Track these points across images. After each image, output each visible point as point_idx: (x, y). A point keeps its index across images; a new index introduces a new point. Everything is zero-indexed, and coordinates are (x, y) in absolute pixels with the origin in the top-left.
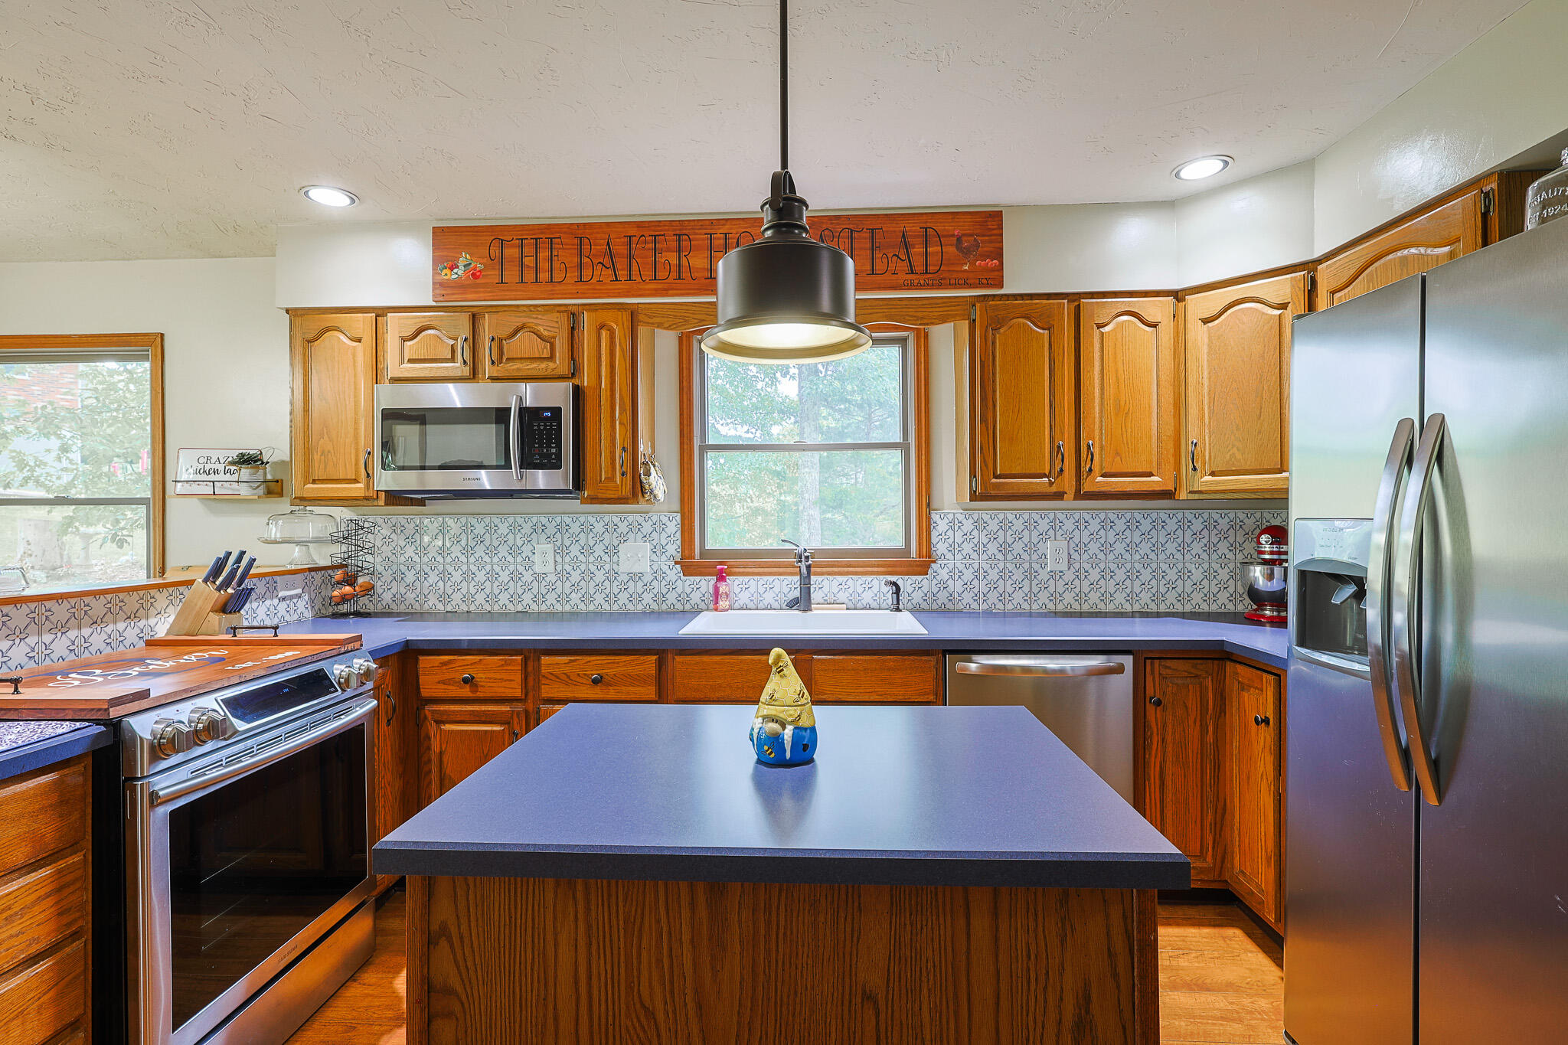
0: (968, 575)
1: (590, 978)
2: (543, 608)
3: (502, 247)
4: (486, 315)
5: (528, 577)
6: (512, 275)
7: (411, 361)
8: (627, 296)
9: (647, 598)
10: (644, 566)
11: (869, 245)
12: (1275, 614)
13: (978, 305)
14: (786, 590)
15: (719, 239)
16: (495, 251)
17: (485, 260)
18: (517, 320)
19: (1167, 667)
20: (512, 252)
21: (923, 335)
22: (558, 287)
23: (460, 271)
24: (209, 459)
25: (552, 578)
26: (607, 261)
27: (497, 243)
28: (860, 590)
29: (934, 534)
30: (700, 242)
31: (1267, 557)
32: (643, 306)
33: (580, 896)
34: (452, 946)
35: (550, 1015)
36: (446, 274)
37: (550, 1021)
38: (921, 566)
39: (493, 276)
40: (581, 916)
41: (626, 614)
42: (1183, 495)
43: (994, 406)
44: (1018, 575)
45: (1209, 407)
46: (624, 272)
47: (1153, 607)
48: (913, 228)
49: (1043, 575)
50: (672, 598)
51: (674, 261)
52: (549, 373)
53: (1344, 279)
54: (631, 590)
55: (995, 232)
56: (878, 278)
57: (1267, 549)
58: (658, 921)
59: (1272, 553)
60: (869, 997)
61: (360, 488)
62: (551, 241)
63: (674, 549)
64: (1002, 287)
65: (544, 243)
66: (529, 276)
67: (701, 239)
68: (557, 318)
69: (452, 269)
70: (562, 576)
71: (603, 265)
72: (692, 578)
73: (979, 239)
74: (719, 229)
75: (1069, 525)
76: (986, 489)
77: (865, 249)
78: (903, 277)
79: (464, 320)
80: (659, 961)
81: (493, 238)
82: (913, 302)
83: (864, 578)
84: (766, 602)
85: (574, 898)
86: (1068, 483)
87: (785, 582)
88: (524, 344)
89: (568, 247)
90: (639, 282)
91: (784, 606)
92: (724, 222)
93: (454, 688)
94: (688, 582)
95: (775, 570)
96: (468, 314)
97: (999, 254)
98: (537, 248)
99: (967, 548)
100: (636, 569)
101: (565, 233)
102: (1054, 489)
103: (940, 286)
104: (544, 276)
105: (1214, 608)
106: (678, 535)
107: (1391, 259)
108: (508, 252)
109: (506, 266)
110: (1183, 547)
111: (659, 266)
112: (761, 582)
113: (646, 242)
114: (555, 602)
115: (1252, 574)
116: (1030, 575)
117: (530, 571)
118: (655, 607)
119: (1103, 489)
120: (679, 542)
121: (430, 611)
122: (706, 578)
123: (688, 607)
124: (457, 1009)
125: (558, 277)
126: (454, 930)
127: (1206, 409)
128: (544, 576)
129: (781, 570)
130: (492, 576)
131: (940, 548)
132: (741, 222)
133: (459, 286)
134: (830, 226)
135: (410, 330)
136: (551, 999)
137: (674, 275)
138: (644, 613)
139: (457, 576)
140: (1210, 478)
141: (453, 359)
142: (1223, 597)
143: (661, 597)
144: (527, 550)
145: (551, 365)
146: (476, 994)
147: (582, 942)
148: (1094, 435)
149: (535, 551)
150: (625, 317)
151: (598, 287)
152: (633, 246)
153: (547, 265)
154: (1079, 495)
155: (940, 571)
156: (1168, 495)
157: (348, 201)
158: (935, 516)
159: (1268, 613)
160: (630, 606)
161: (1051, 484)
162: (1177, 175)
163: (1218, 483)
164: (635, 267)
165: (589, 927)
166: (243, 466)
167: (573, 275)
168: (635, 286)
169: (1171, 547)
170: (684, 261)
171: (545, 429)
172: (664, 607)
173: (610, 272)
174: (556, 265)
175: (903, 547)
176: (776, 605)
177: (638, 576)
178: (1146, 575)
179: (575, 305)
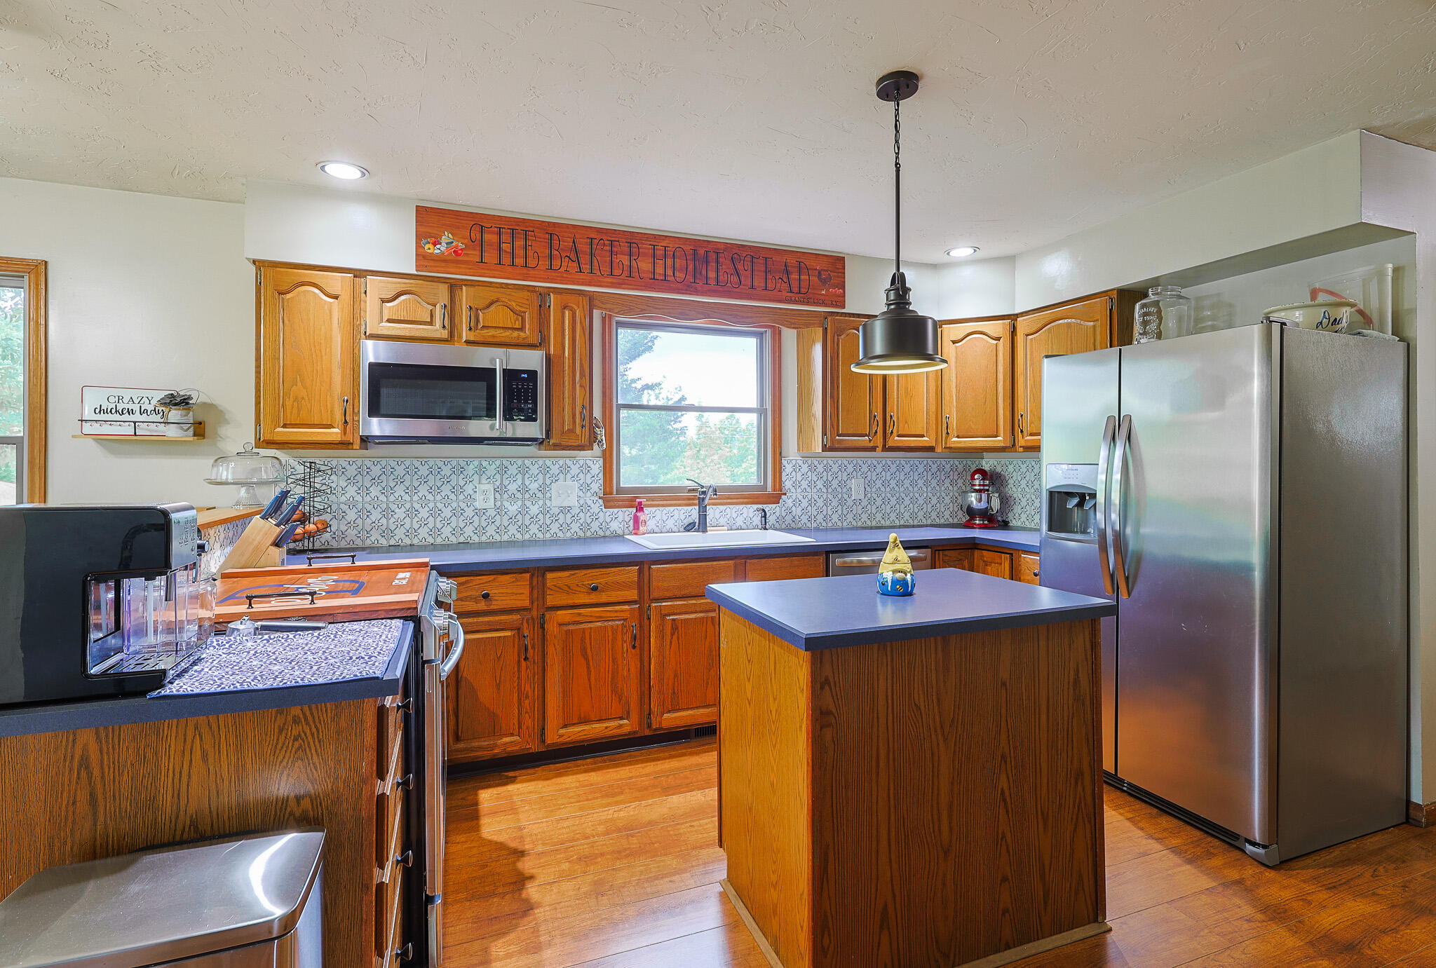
0: (805, 503)
1: (893, 695)
2: (484, 539)
3: (482, 232)
4: (464, 288)
5: (469, 512)
6: (491, 257)
7: (389, 321)
8: (590, 285)
9: (575, 527)
10: (572, 501)
11: (763, 269)
12: (981, 522)
13: (829, 318)
14: (683, 517)
15: (660, 250)
16: (476, 235)
17: (466, 241)
18: (491, 294)
19: (946, 555)
20: (490, 237)
21: (777, 332)
22: (532, 272)
23: (443, 247)
24: (120, 399)
25: (492, 513)
26: (573, 256)
27: (478, 228)
28: (734, 515)
29: (784, 474)
30: (647, 251)
31: (977, 488)
32: (597, 294)
33: (889, 654)
34: (831, 689)
35: (875, 715)
36: (429, 249)
37: (875, 720)
38: (776, 497)
39: (474, 256)
40: (889, 663)
41: (556, 541)
42: (939, 450)
43: (838, 387)
44: (835, 503)
45: (956, 395)
46: (586, 266)
47: (911, 522)
48: (792, 261)
49: (850, 503)
50: (595, 526)
51: (626, 263)
52: (520, 341)
53: (1034, 330)
54: (561, 521)
55: (840, 271)
56: (770, 293)
57: (977, 483)
58: (922, 661)
59: (980, 485)
60: (1004, 684)
61: (337, 433)
62: (526, 233)
63: (597, 486)
64: (844, 308)
65: (519, 233)
66: (506, 260)
67: (646, 247)
68: (528, 296)
69: (435, 244)
70: (499, 510)
71: (570, 258)
72: (611, 510)
73: (832, 274)
74: (660, 242)
75: (865, 468)
76: (833, 444)
77: (761, 271)
78: (785, 294)
79: (443, 290)
80: (922, 681)
81: (473, 223)
82: (789, 312)
83: (737, 507)
84: (668, 527)
85: (886, 655)
86: (879, 440)
87: (683, 511)
88: (498, 316)
89: (539, 240)
90: (599, 276)
91: (682, 529)
92: (664, 238)
93: (471, 603)
94: (608, 513)
95: (675, 502)
96: (447, 285)
97: (843, 287)
98: (513, 237)
99: (804, 484)
100: (566, 504)
101: (538, 228)
102: (872, 444)
103: (808, 304)
104: (519, 261)
105: (942, 521)
106: (601, 475)
107: (1061, 324)
108: (487, 237)
109: (485, 247)
110: (926, 483)
111: (615, 265)
112: (665, 512)
113: (604, 245)
114: (494, 533)
115: (969, 499)
116: (842, 502)
117: (472, 508)
118: (581, 534)
119: (898, 445)
120: (601, 482)
121: (372, 545)
122: (623, 509)
123: (608, 533)
124: (833, 721)
125: (531, 263)
126: (831, 680)
127: (954, 396)
128: (485, 511)
129: (680, 502)
130: (435, 512)
131: (788, 484)
132: (677, 240)
133: (441, 260)
134: (739, 252)
135: (390, 293)
136: (876, 708)
137: (626, 273)
138: (572, 539)
139: (400, 513)
140: (956, 439)
141: (431, 323)
142: (947, 514)
143: (586, 526)
144: (469, 489)
145: (522, 334)
146: (842, 712)
147: (889, 677)
148: (892, 410)
149: (477, 490)
150: (586, 301)
151: (565, 275)
152: (594, 246)
153: (522, 252)
154: (885, 449)
155: (787, 501)
156: (931, 449)
157: (358, 174)
158: (784, 462)
159: (977, 522)
160: (560, 534)
161: (870, 441)
162: (948, 254)
163: (960, 442)
164: (595, 263)
165: (893, 669)
166: (173, 407)
167: (544, 264)
168: (595, 278)
169: (920, 483)
170: (634, 263)
171: (523, 388)
172: (588, 534)
173: (575, 264)
174: (530, 253)
175: (762, 484)
176: (675, 529)
177: (565, 510)
178: (907, 501)
179: (541, 287)
